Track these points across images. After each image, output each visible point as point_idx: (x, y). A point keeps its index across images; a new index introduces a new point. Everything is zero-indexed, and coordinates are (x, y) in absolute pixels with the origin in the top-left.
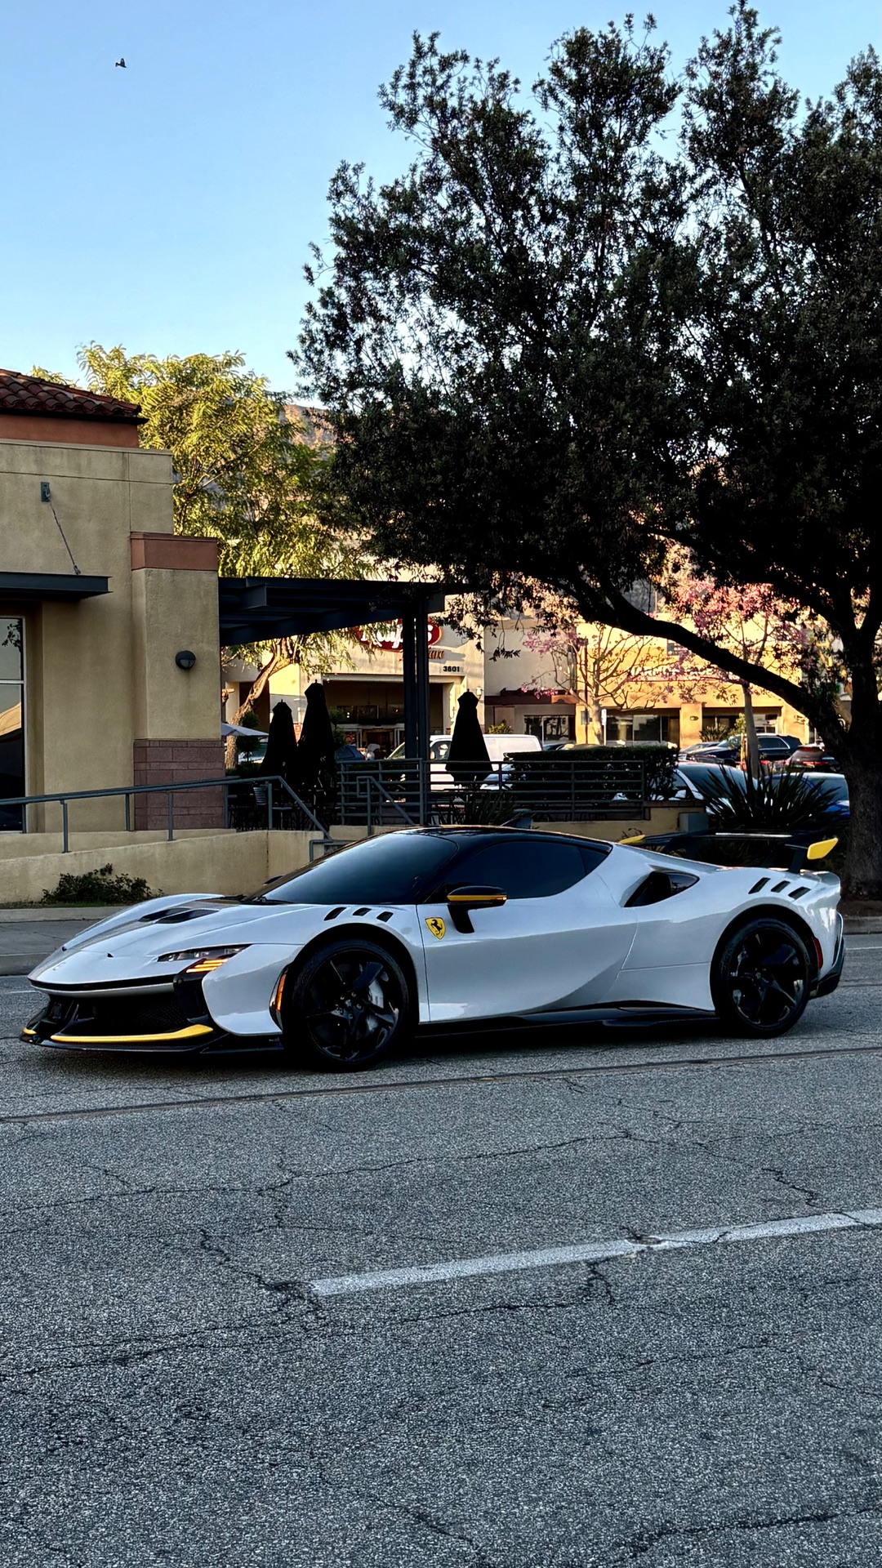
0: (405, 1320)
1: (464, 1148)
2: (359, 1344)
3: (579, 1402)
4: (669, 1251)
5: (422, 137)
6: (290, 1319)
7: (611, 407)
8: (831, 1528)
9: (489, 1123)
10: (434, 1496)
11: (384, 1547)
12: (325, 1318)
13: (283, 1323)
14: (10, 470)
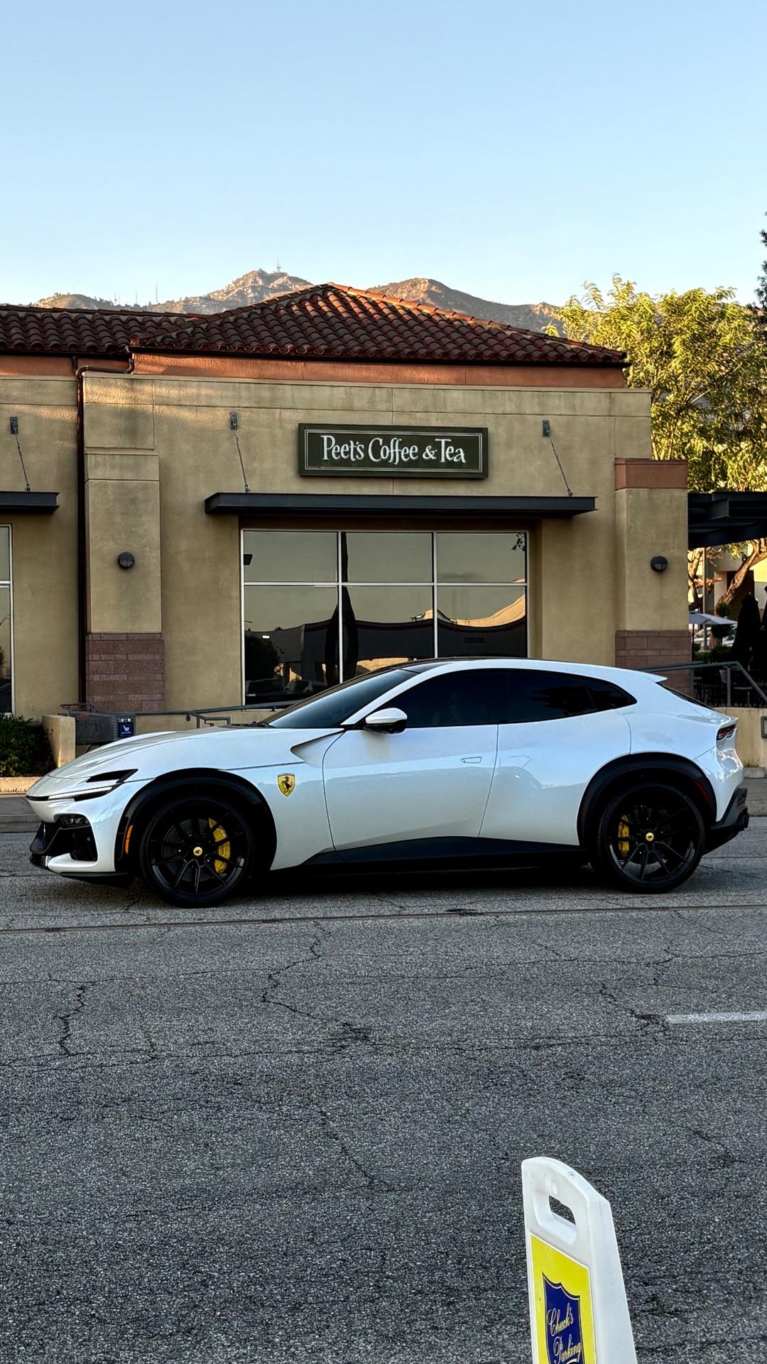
0: (723, 1040)
2: (688, 1050)
6: (647, 1034)
10: (709, 1124)
12: (670, 1035)
13: (642, 1036)
14: (518, 412)
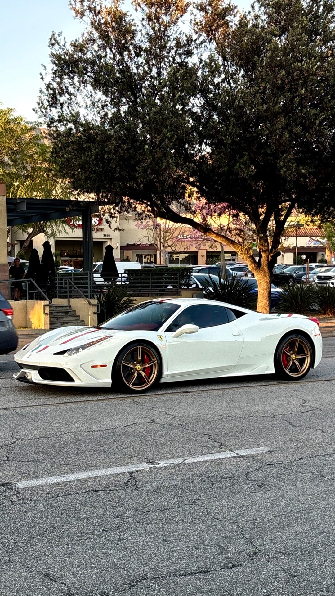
0: (53, 497)
1: (87, 428)
2: (32, 507)
3: (117, 528)
4: (162, 467)
5: (87, 22)
6: (6, 497)
7: (162, 131)
8: (209, 576)
9: (99, 418)
10: (54, 567)
11: (30, 587)
12: (20, 497)
